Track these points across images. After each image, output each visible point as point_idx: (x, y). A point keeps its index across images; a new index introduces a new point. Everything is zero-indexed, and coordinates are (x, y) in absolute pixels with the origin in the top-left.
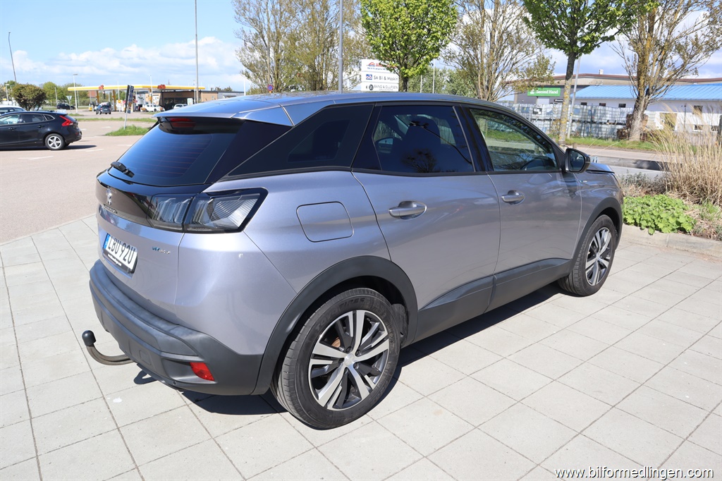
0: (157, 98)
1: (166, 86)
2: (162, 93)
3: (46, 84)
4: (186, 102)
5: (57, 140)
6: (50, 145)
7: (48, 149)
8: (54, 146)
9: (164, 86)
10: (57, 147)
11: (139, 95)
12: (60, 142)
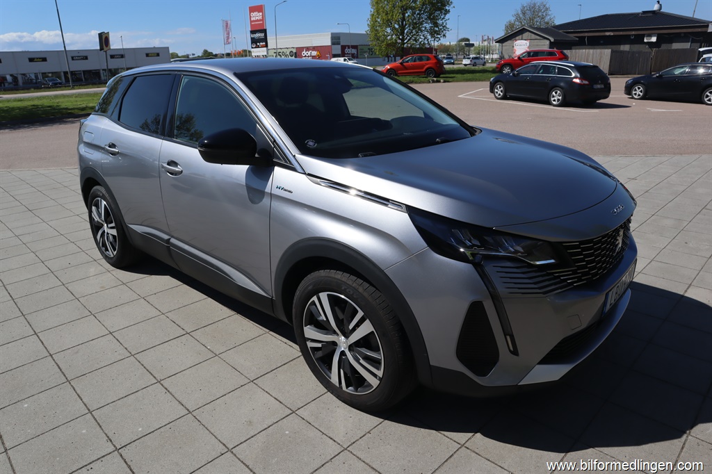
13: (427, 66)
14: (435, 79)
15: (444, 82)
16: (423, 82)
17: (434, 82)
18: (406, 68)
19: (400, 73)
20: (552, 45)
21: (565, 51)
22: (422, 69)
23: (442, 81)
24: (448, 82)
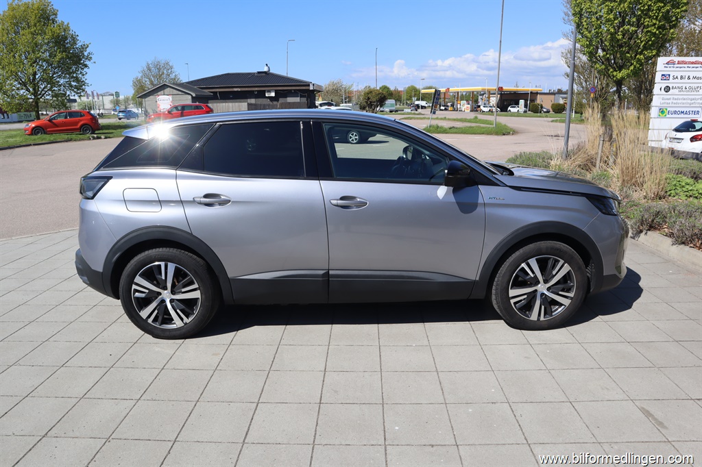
0: (494, 100)
1: (504, 88)
2: (501, 94)
3: (409, 87)
4: (517, 103)
5: (356, 136)
6: (351, 140)
7: (349, 142)
8: (353, 140)
9: (502, 88)
10: (355, 142)
11: (481, 97)
12: (357, 137)
13: (82, 123)
14: (95, 136)
15: (106, 138)
16: (83, 140)
17: (94, 138)
18: (56, 125)
19: (50, 131)
20: (194, 99)
21: (210, 105)
22: (77, 125)
23: (103, 137)
24: (109, 138)
